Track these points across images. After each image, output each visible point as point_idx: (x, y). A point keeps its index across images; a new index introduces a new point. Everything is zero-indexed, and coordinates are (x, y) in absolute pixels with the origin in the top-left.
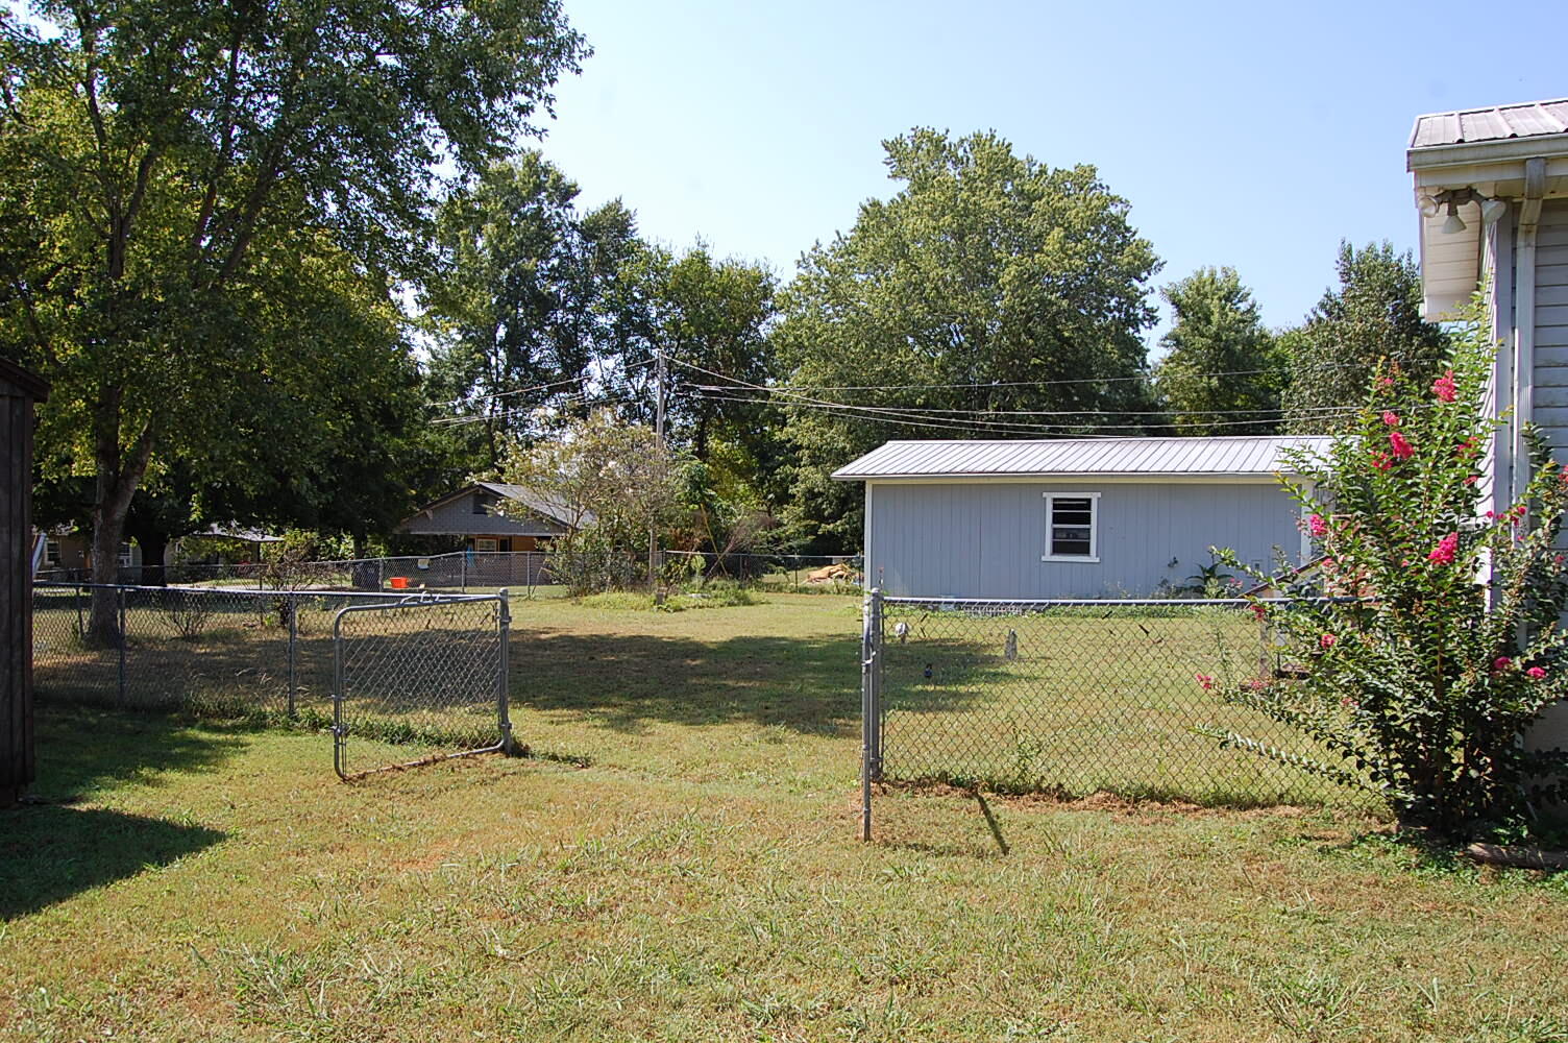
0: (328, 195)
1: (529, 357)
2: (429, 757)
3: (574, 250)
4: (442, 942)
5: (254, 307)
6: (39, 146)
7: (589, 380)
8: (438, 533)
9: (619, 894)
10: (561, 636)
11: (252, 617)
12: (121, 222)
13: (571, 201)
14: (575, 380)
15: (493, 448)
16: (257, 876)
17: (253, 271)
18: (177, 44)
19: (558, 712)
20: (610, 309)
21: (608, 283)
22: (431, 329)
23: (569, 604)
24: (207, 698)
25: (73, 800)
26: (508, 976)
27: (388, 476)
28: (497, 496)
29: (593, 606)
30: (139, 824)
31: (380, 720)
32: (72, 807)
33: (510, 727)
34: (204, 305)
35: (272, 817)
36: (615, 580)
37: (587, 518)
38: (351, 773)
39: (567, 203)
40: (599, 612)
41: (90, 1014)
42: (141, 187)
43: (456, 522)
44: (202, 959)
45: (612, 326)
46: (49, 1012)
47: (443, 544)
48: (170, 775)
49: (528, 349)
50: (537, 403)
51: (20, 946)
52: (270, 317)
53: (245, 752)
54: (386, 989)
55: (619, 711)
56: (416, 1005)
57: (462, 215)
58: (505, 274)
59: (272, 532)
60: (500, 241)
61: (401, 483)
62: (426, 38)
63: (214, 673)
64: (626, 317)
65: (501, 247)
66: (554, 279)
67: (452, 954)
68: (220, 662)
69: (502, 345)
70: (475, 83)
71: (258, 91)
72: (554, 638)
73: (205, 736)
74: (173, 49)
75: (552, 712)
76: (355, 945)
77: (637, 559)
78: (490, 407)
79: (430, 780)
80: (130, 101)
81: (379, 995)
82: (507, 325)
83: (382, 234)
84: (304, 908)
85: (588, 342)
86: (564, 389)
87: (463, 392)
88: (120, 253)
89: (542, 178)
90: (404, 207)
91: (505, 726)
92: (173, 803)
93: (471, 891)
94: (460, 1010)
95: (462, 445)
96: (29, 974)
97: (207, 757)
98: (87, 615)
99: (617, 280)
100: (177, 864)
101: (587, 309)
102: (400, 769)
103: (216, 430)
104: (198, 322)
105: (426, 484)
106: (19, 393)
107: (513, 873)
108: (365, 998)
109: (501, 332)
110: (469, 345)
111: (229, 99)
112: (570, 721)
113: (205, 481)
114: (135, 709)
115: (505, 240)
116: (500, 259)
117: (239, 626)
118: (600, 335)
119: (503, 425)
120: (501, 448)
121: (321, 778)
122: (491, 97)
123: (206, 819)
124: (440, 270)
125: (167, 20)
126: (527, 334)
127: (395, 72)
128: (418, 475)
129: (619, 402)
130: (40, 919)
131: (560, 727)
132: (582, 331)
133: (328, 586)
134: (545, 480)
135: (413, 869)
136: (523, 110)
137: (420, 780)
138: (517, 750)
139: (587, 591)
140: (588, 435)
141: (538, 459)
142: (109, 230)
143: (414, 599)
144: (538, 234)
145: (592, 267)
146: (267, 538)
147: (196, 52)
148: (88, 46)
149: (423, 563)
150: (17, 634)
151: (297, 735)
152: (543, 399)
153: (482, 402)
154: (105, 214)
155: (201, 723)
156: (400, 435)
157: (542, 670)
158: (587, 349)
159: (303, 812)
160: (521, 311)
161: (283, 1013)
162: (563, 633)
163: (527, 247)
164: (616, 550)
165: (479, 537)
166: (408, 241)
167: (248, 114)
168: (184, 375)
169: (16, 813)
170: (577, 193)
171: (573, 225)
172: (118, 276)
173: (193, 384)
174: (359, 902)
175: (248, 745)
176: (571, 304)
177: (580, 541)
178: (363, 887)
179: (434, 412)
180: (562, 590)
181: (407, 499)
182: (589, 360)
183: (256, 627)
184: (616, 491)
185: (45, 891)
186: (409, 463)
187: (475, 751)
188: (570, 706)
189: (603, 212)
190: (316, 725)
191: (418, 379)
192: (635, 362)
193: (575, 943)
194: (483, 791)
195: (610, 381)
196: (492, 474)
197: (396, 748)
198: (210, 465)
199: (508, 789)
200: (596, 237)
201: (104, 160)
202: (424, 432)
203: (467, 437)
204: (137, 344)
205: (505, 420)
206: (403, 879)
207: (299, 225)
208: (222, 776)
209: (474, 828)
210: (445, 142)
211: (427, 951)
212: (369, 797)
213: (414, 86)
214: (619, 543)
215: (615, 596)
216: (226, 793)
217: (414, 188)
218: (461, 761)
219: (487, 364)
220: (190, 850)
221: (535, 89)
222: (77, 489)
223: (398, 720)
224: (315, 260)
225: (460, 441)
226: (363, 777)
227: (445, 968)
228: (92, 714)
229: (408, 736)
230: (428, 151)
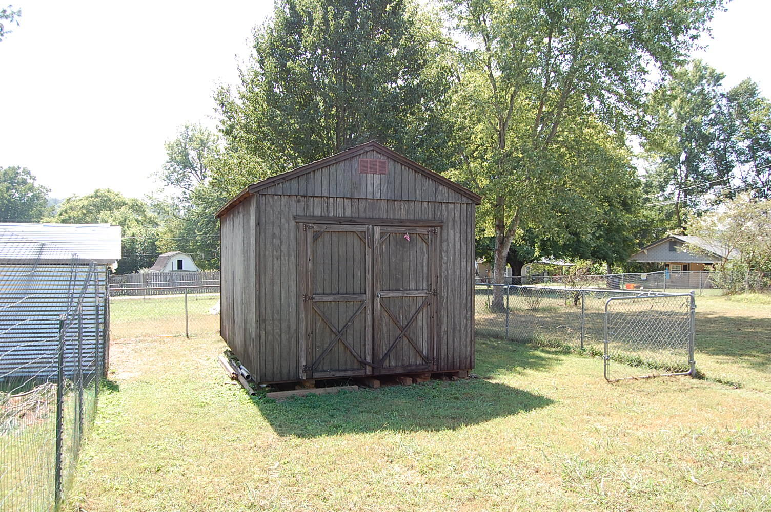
0: (595, 98)
1: (698, 168)
2: (651, 375)
3: (723, 108)
4: (662, 469)
5: (562, 156)
6: (472, 96)
7: (734, 178)
8: (650, 262)
9: (762, 461)
10: (720, 317)
11: (561, 301)
12: (504, 125)
13: (720, 82)
14: (725, 179)
15: (679, 217)
16: (569, 423)
17: (560, 139)
18: (524, 40)
19: (720, 357)
20: (745, 138)
21: (744, 124)
22: (646, 159)
23: (723, 299)
24: (544, 337)
25: (489, 378)
26: (699, 494)
27: (625, 233)
28: (682, 242)
29: (738, 301)
30: (517, 392)
31: (625, 354)
32: (488, 381)
33: (694, 363)
34: (540, 157)
35: (575, 396)
36: (751, 287)
37: (734, 253)
38: (612, 379)
39: (718, 83)
40: (742, 304)
41: (500, 472)
42: (511, 107)
43: (660, 256)
44: (546, 457)
45: (747, 147)
46: (484, 468)
47: (652, 267)
48: (529, 371)
49: (698, 164)
50: (703, 192)
51: (471, 438)
52: (569, 160)
53: (561, 364)
54: (633, 488)
55: (757, 360)
56: (649, 499)
57: (663, 98)
58: (684, 125)
59: (568, 261)
60: (681, 109)
61: (632, 236)
62: (640, 13)
63: (546, 326)
64: (756, 141)
65: (682, 112)
66: (712, 125)
67: (667, 476)
68: (547, 321)
69: (683, 163)
70: (668, 29)
71: (561, 54)
72: (716, 318)
73: (543, 355)
74: (522, 43)
75: (717, 357)
76: (617, 463)
77: (764, 276)
78: (678, 196)
79: (651, 386)
80: (507, 69)
81: (630, 490)
82: (686, 152)
83: (621, 113)
84: (591, 441)
85: (732, 157)
86: (719, 184)
87: (662, 189)
88: (504, 137)
89: (704, 72)
90: (632, 99)
91: (692, 362)
92: (530, 384)
93: (676, 445)
94: (672, 506)
95: (663, 216)
96: (475, 450)
97: (545, 365)
98: (491, 298)
99: (749, 121)
100: (533, 412)
101: (732, 139)
102: (636, 379)
103: (546, 214)
104: (538, 165)
105: (643, 237)
106: (470, 202)
107: (700, 439)
108: (623, 490)
109: (683, 157)
110: (665, 165)
111: (548, 61)
112: (728, 363)
113: (541, 238)
114: (512, 340)
115: (684, 108)
116: (681, 118)
117: (555, 305)
118: (740, 153)
119: (685, 205)
120: (684, 216)
121: (597, 380)
122: (676, 34)
123: (546, 393)
124: (652, 128)
125: (521, 30)
126: (696, 156)
127: (626, 32)
128: (639, 232)
129: (752, 189)
130: (478, 427)
131: (723, 365)
132: (729, 151)
133: (597, 287)
134: (710, 233)
135: (645, 430)
136: (694, 38)
137: (647, 385)
138: (699, 376)
139: (734, 292)
140: (734, 208)
141: (705, 222)
142: (498, 128)
143: (644, 294)
144: (702, 103)
145: (734, 116)
146: (567, 264)
147: (532, 42)
148: (488, 49)
149: (644, 276)
150: (469, 305)
151: (585, 358)
152: (707, 190)
153: (673, 193)
154: (497, 121)
155: (541, 349)
156: (631, 213)
157: (710, 334)
158: (732, 161)
159: (589, 395)
160: (693, 144)
161: (584, 489)
162: (721, 315)
163: (695, 111)
164: (751, 270)
165: (672, 263)
166: (635, 115)
167: (557, 66)
168: (531, 190)
169: (467, 381)
170: (724, 77)
171: (723, 95)
172: (503, 148)
173: (535, 194)
174: (618, 443)
175: (562, 361)
176: (722, 138)
177: (730, 266)
178: (620, 435)
179: (647, 200)
180: (718, 292)
181: (634, 244)
182: (733, 167)
183: (563, 306)
184: (751, 238)
185: (480, 416)
186: (635, 226)
187: (675, 373)
188: (727, 354)
189: (740, 85)
190: (594, 354)
191: (638, 184)
192: (761, 165)
193: (737, 483)
194: (680, 395)
195: (746, 178)
196: (679, 231)
197: (634, 369)
198: (543, 230)
199: (694, 395)
200: (736, 100)
201: (496, 98)
202: (642, 210)
203: (665, 212)
204: (512, 177)
205: (685, 202)
206: (639, 434)
207: (581, 114)
208: (551, 374)
209: (676, 413)
210: (653, 62)
211: (654, 472)
212: (621, 391)
213: (636, 38)
214: (753, 266)
215: (752, 296)
216: (554, 382)
217: (637, 88)
218: (668, 378)
219: (675, 174)
220: (539, 406)
221: (701, 25)
222: (488, 242)
223: (634, 355)
224: (589, 130)
225: (661, 214)
226: (618, 381)
227: (664, 482)
228: (495, 341)
229: (639, 363)
230: (644, 68)
